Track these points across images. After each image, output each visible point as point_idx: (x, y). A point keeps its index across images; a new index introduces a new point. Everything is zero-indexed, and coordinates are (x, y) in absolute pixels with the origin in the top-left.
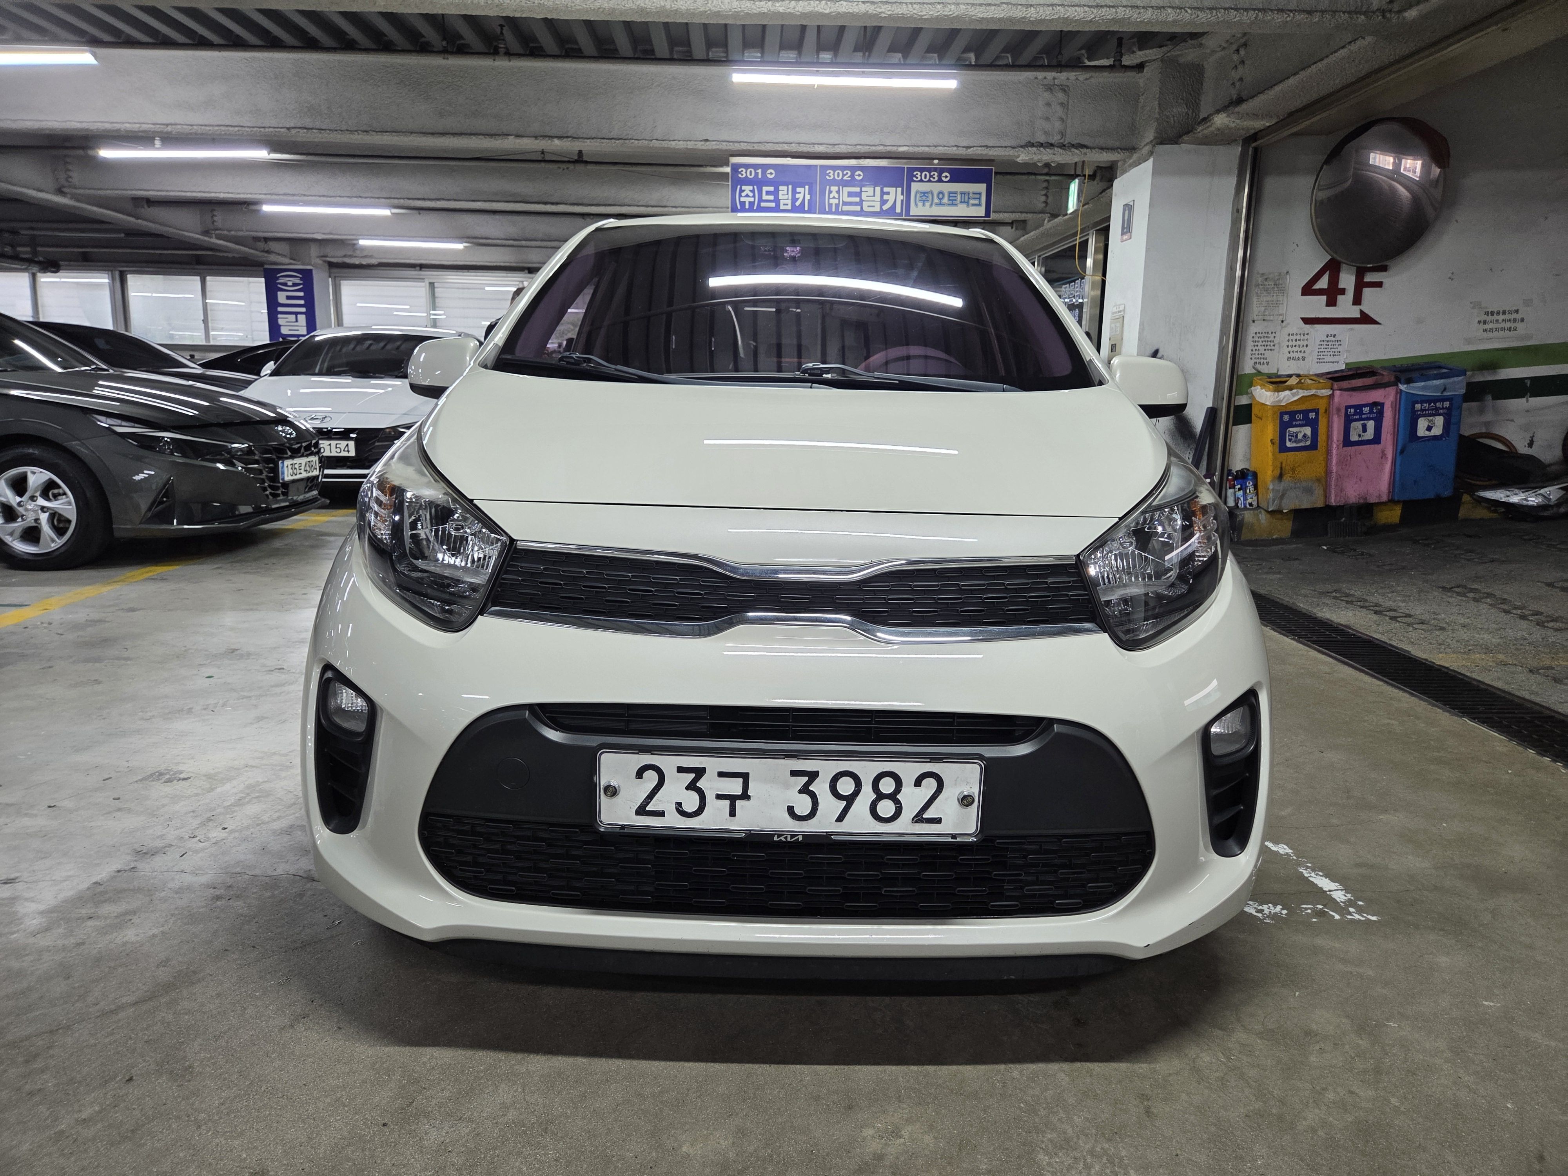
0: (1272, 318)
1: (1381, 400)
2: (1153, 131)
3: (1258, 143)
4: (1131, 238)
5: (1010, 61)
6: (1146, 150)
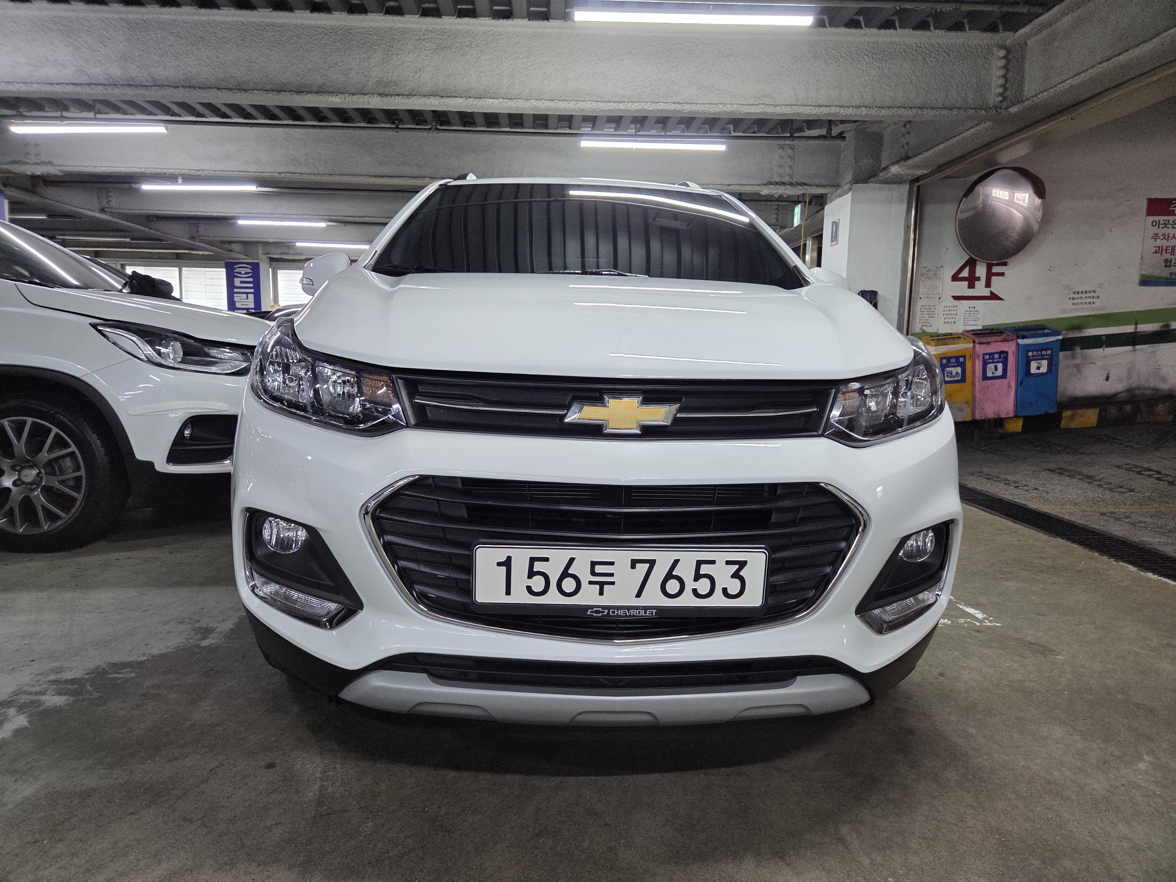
0: (932, 296)
1: (1007, 350)
2: (851, 175)
3: (920, 183)
4: (837, 244)
5: (756, 130)
6: (846, 187)
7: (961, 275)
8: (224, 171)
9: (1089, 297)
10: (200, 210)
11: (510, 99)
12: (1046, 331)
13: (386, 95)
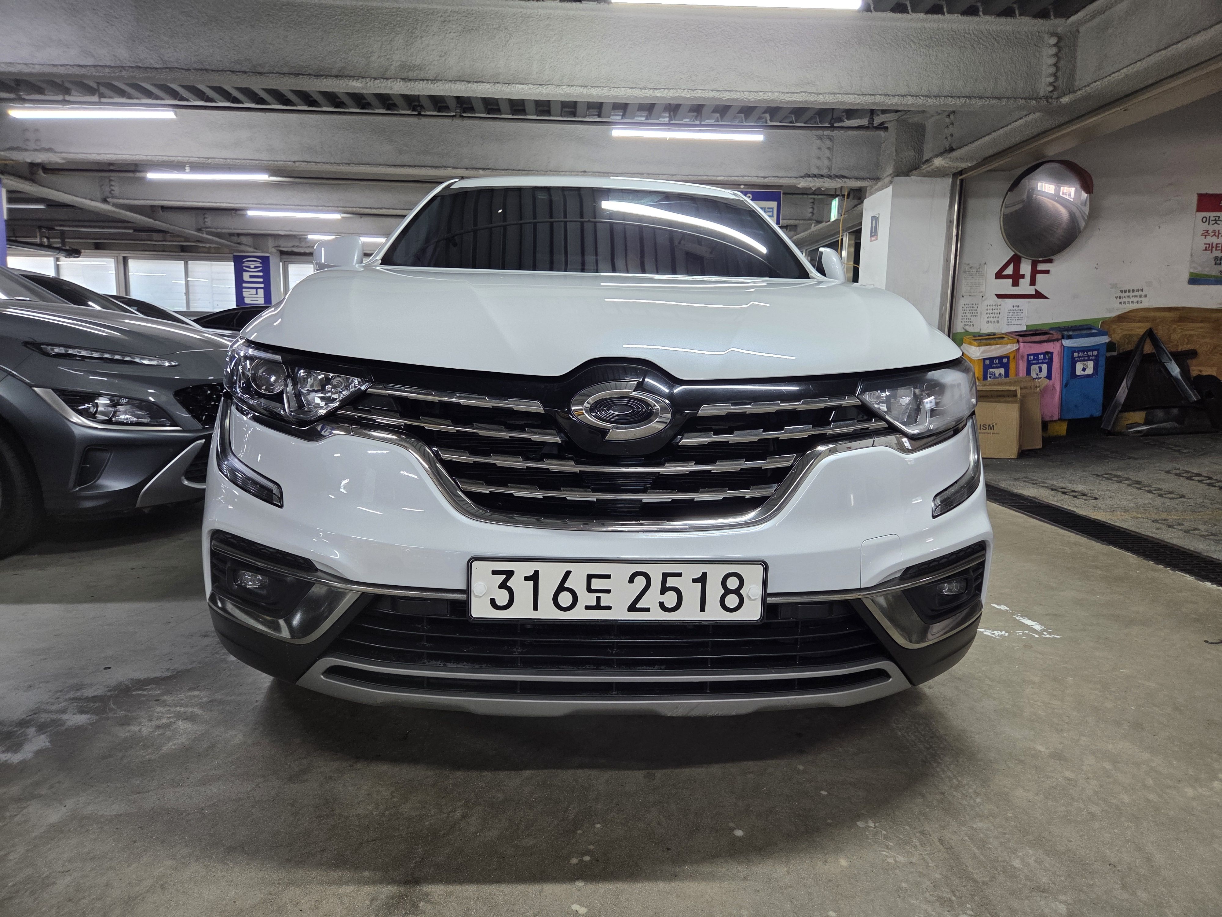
0: (975, 294)
1: (1051, 351)
2: (892, 167)
3: (963, 176)
4: (877, 239)
5: (794, 119)
6: (887, 180)
7: (1005, 273)
8: (236, 159)
9: (1137, 296)
10: (209, 200)
11: (540, 85)
12: (1094, 331)
13: (410, 80)
